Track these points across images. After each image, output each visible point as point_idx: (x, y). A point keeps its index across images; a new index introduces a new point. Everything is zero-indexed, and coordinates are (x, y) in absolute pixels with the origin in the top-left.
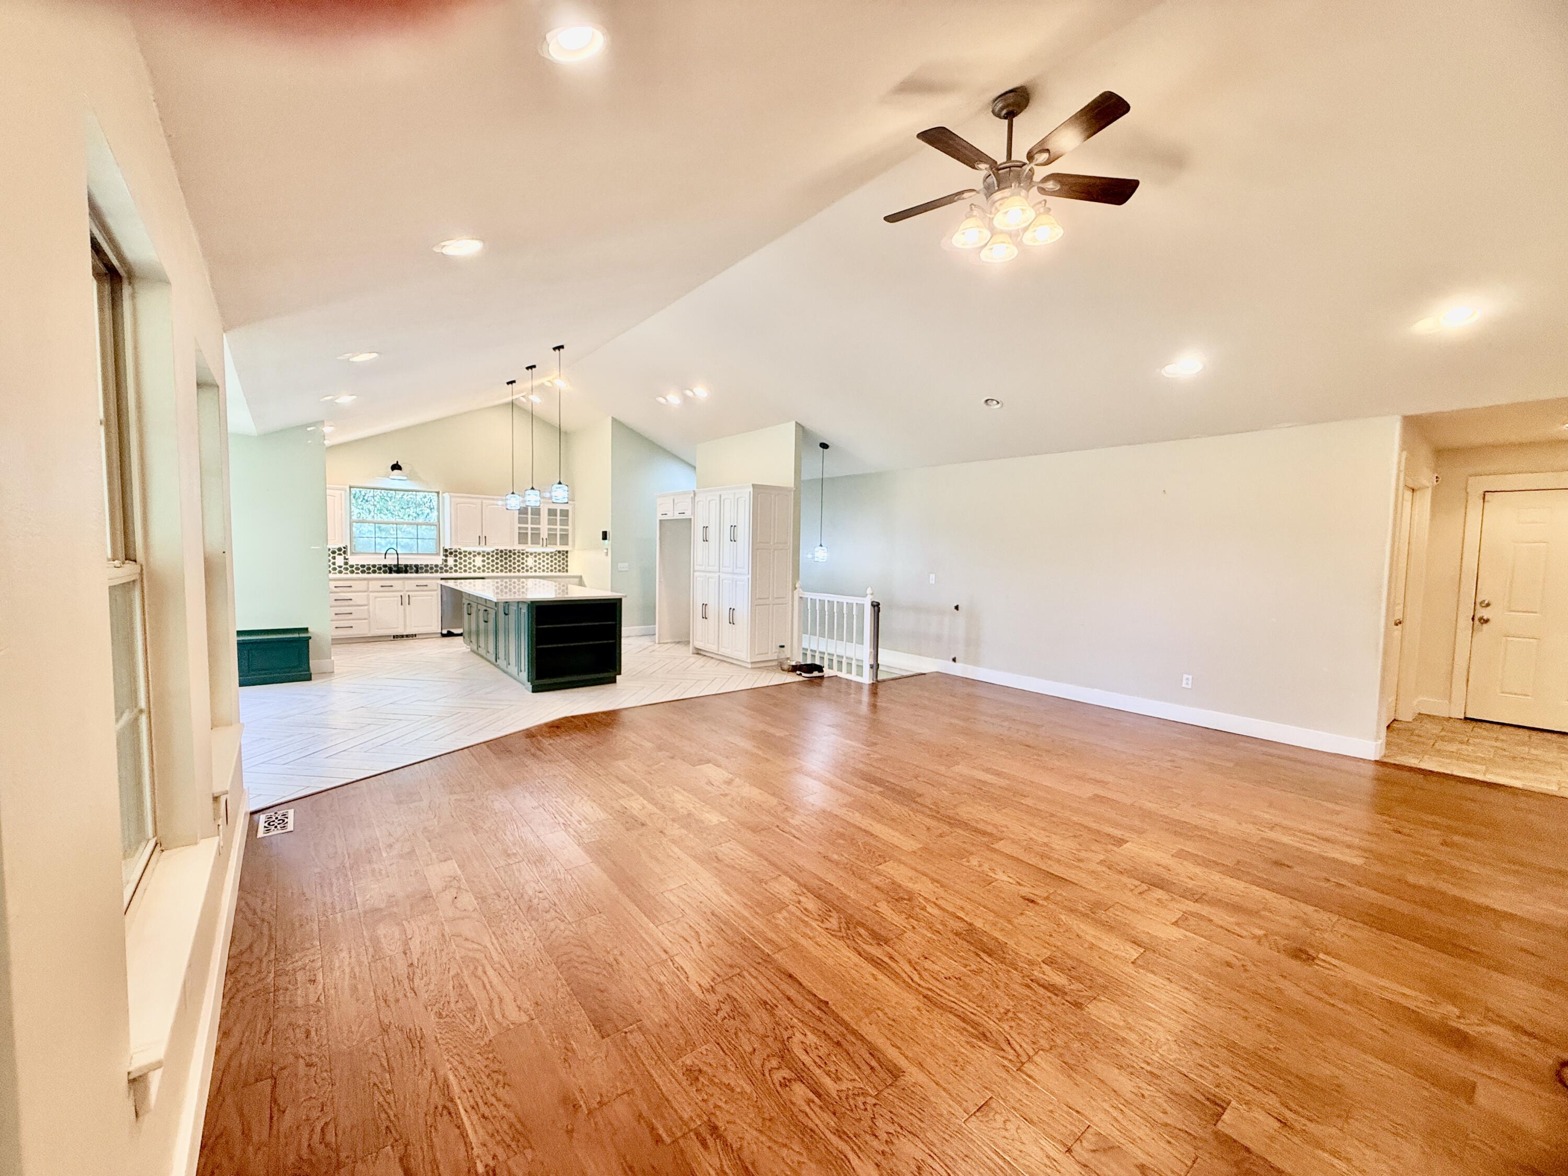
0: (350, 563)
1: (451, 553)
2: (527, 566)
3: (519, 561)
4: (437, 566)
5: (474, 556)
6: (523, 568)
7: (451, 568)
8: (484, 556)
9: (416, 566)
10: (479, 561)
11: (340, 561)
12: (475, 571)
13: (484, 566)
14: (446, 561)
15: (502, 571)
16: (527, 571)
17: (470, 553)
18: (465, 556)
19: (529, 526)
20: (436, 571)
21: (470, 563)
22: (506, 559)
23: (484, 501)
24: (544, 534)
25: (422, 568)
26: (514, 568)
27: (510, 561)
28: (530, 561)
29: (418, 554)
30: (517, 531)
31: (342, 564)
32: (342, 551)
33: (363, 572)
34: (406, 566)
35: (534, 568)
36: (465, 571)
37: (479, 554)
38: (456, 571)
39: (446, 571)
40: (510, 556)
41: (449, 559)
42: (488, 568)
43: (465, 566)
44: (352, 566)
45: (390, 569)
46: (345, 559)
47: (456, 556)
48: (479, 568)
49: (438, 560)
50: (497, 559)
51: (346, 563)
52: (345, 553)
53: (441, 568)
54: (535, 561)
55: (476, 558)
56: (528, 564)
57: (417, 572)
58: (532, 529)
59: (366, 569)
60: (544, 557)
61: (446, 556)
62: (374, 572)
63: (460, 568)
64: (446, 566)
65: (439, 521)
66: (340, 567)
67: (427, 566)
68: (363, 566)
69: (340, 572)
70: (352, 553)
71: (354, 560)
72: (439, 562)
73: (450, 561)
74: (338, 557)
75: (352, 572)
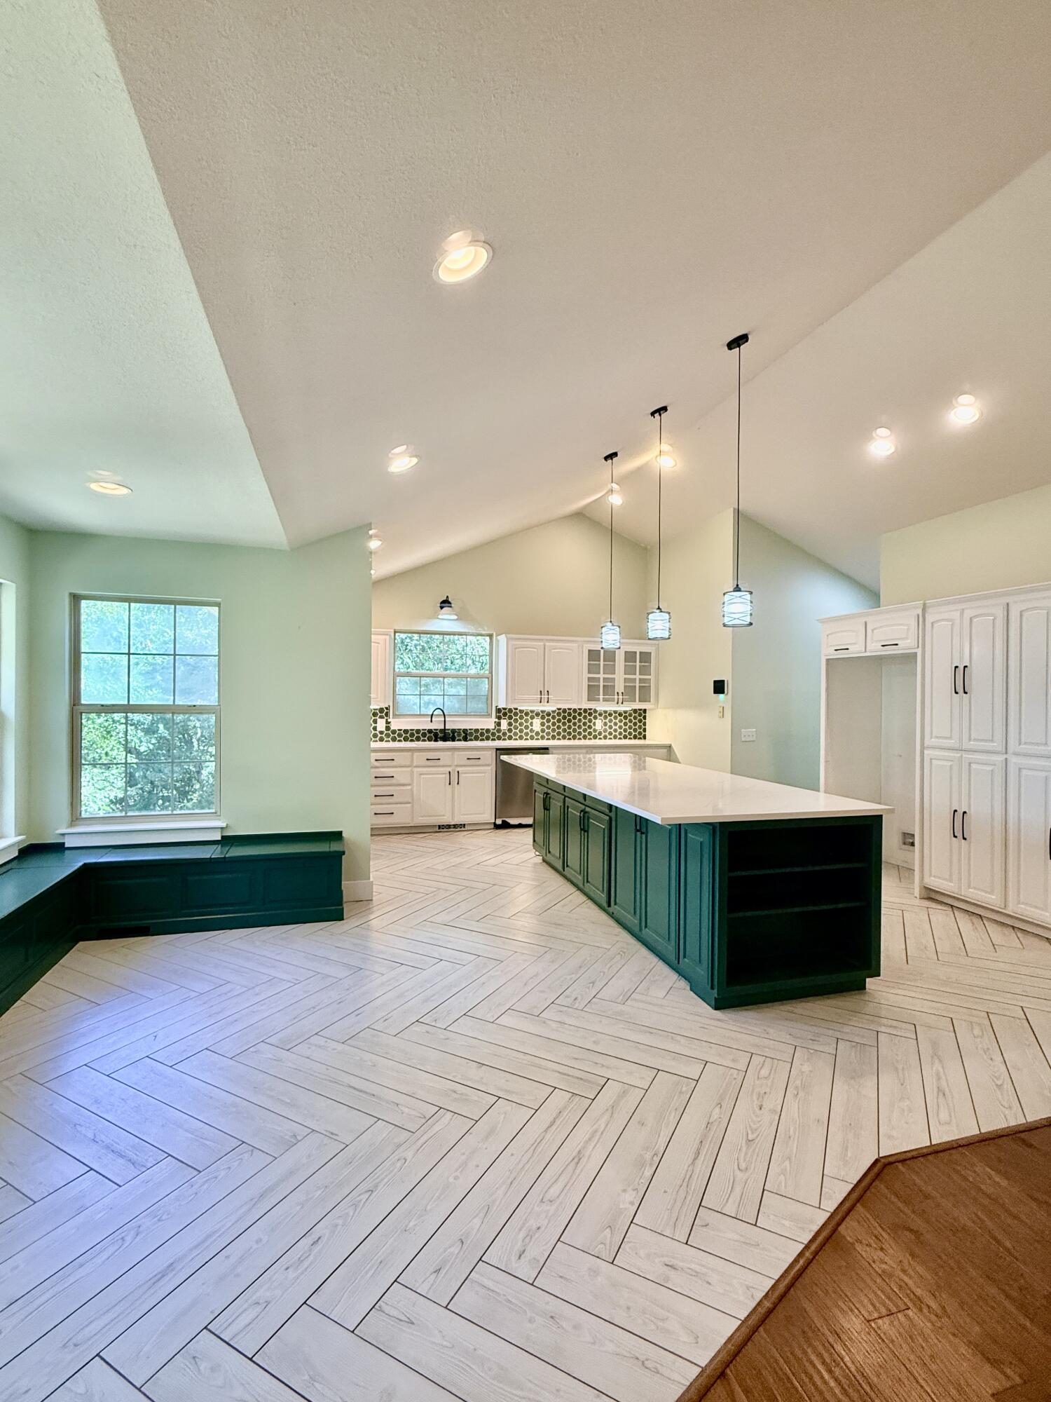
0: (392, 728)
1: (505, 714)
2: (595, 731)
3: (585, 724)
4: (488, 731)
5: (532, 718)
6: (590, 734)
7: (504, 734)
8: (543, 718)
9: (465, 731)
10: (537, 724)
11: (381, 725)
12: (532, 738)
13: (543, 731)
14: (499, 724)
15: (564, 737)
16: (595, 737)
17: (527, 714)
18: (521, 718)
19: (601, 676)
20: (488, 738)
21: (527, 728)
22: (569, 721)
23: (547, 644)
24: (620, 687)
25: (471, 734)
26: (580, 733)
27: (575, 724)
28: (599, 724)
29: (468, 715)
30: (585, 684)
31: (384, 729)
32: (384, 712)
33: (406, 739)
34: (453, 731)
35: (603, 734)
36: (521, 738)
37: (537, 714)
38: (510, 738)
39: (499, 738)
40: (575, 718)
41: (502, 721)
42: (548, 734)
43: (521, 731)
44: (394, 732)
45: (436, 736)
46: (387, 722)
47: (510, 718)
48: (537, 734)
49: (489, 723)
50: (559, 721)
51: (388, 728)
52: (387, 714)
53: (493, 734)
54: (605, 724)
55: (534, 721)
56: (597, 728)
57: (465, 739)
58: (604, 678)
59: (410, 735)
60: (615, 718)
61: (499, 718)
62: (418, 739)
63: (516, 734)
64: (499, 731)
65: (491, 673)
66: (381, 732)
67: (477, 730)
68: (406, 731)
69: (381, 740)
70: (395, 716)
71: (396, 725)
72: (491, 726)
73: (504, 724)
74: (379, 720)
75: (394, 740)
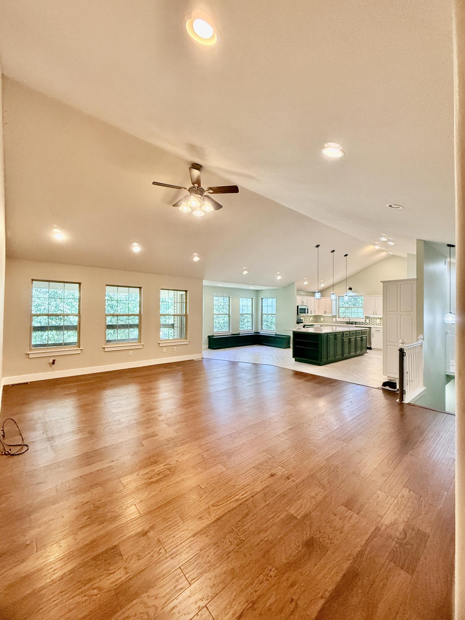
0: (337, 320)
1: (368, 318)
4: (363, 322)
5: (377, 319)
7: (368, 323)
9: (356, 322)
11: (334, 320)
12: (377, 325)
14: (366, 321)
17: (375, 318)
18: (373, 319)
20: (363, 324)
21: (375, 322)
23: (376, 298)
25: (358, 323)
29: (358, 318)
32: (335, 317)
33: (340, 323)
34: (353, 322)
36: (373, 325)
38: (369, 325)
39: (366, 324)
41: (367, 320)
43: (373, 323)
45: (348, 323)
46: (336, 319)
47: (370, 319)
48: (378, 324)
51: (336, 320)
52: (336, 317)
53: (364, 323)
55: (377, 320)
57: (356, 324)
59: (341, 322)
61: (366, 319)
62: (343, 324)
63: (371, 324)
64: (366, 322)
67: (359, 322)
68: (340, 321)
69: (335, 323)
70: (339, 317)
71: (338, 320)
72: (364, 321)
73: (368, 321)
75: (337, 323)
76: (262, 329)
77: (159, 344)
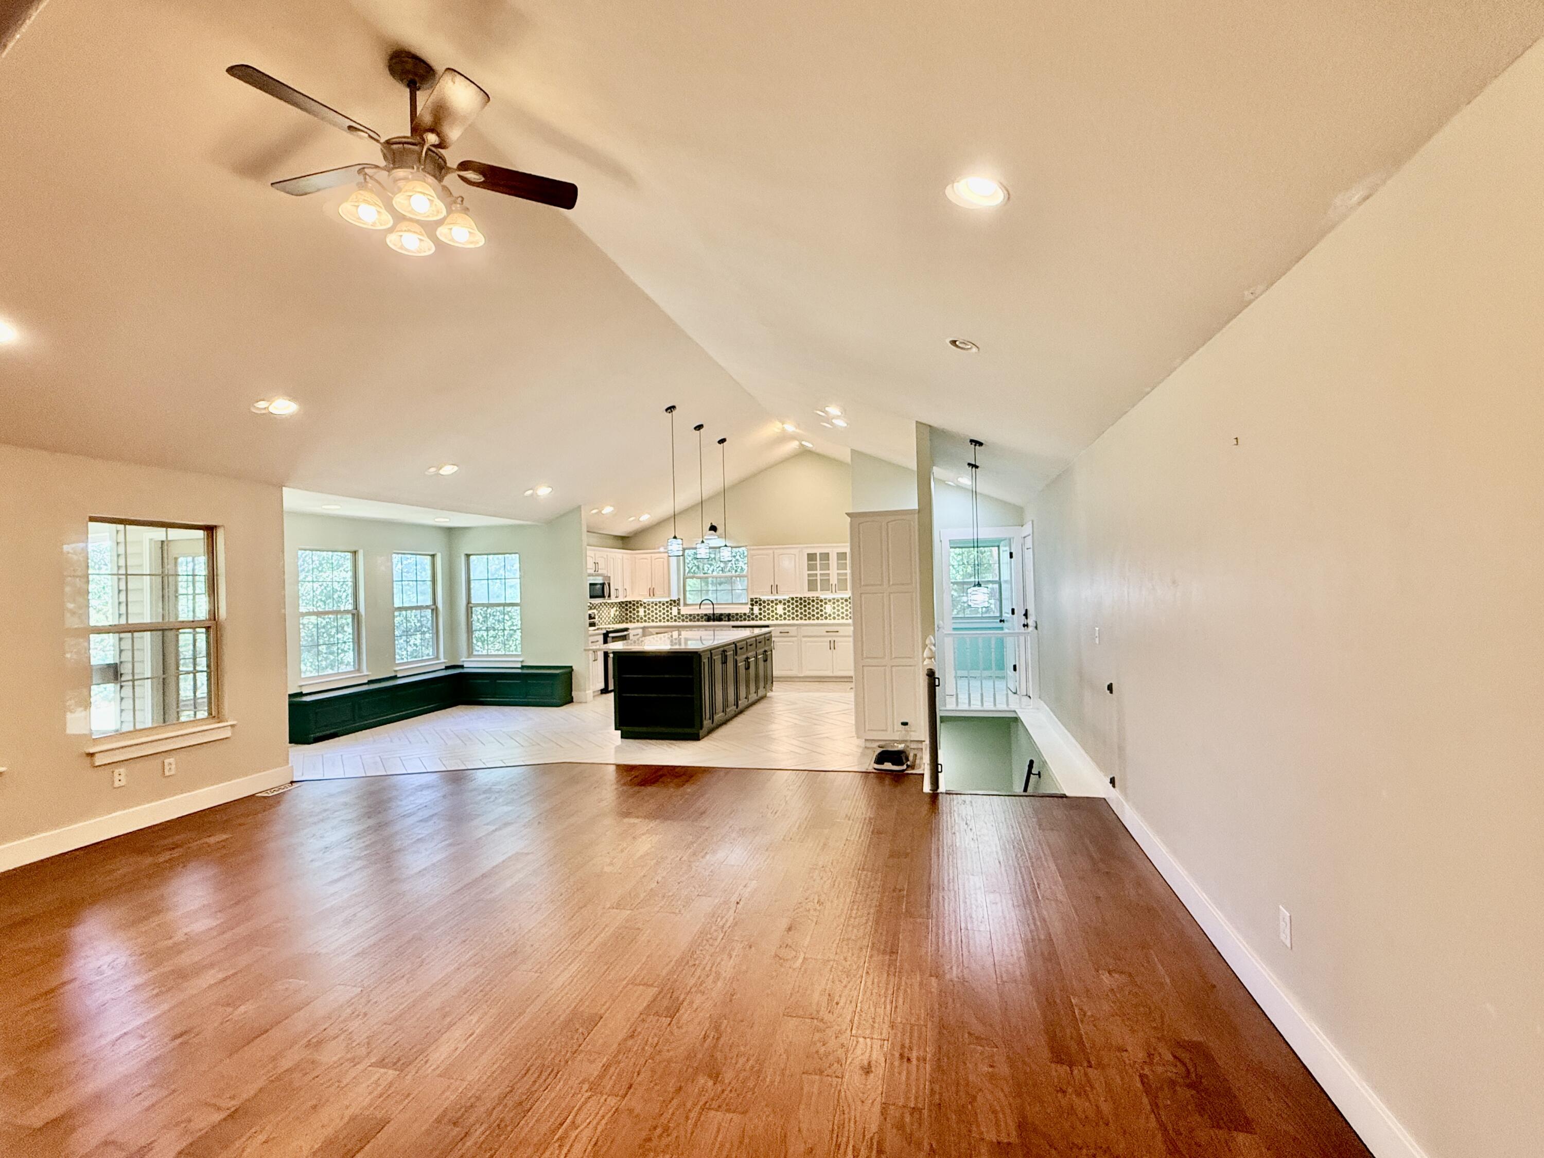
0: (682, 613)
1: (756, 602)
2: (826, 613)
3: (817, 608)
4: (745, 614)
5: (776, 604)
6: (822, 615)
7: (757, 616)
8: (785, 604)
9: (729, 615)
10: (780, 609)
11: (675, 611)
12: (777, 619)
13: (785, 614)
14: (752, 609)
15: (801, 618)
16: (826, 618)
17: (772, 602)
18: (768, 604)
19: (818, 572)
20: (745, 619)
21: (773, 611)
22: (805, 606)
23: (776, 551)
24: (834, 580)
25: (733, 617)
26: (813, 615)
27: (809, 608)
28: (829, 609)
29: (732, 604)
30: (806, 578)
31: (676, 614)
32: (676, 603)
33: (691, 620)
34: (721, 615)
35: (833, 616)
36: (769, 619)
37: (780, 602)
38: (761, 619)
39: (753, 619)
40: (809, 604)
41: (754, 607)
42: (789, 616)
43: (769, 614)
44: (683, 616)
45: (709, 618)
46: (679, 610)
47: (760, 604)
48: (781, 616)
49: (746, 610)
50: (797, 606)
51: (679, 613)
52: (678, 604)
53: (749, 617)
54: (834, 608)
55: (778, 607)
56: (827, 611)
57: (729, 620)
58: (821, 574)
59: (692, 617)
60: (842, 603)
61: (752, 605)
62: (698, 620)
63: (765, 616)
64: (753, 614)
66: (675, 616)
67: (737, 614)
68: (690, 615)
69: (675, 621)
70: (685, 605)
71: (685, 611)
72: (747, 611)
73: (756, 609)
74: (673, 608)
75: (683, 621)
76: (470, 654)
77: (92, 755)
